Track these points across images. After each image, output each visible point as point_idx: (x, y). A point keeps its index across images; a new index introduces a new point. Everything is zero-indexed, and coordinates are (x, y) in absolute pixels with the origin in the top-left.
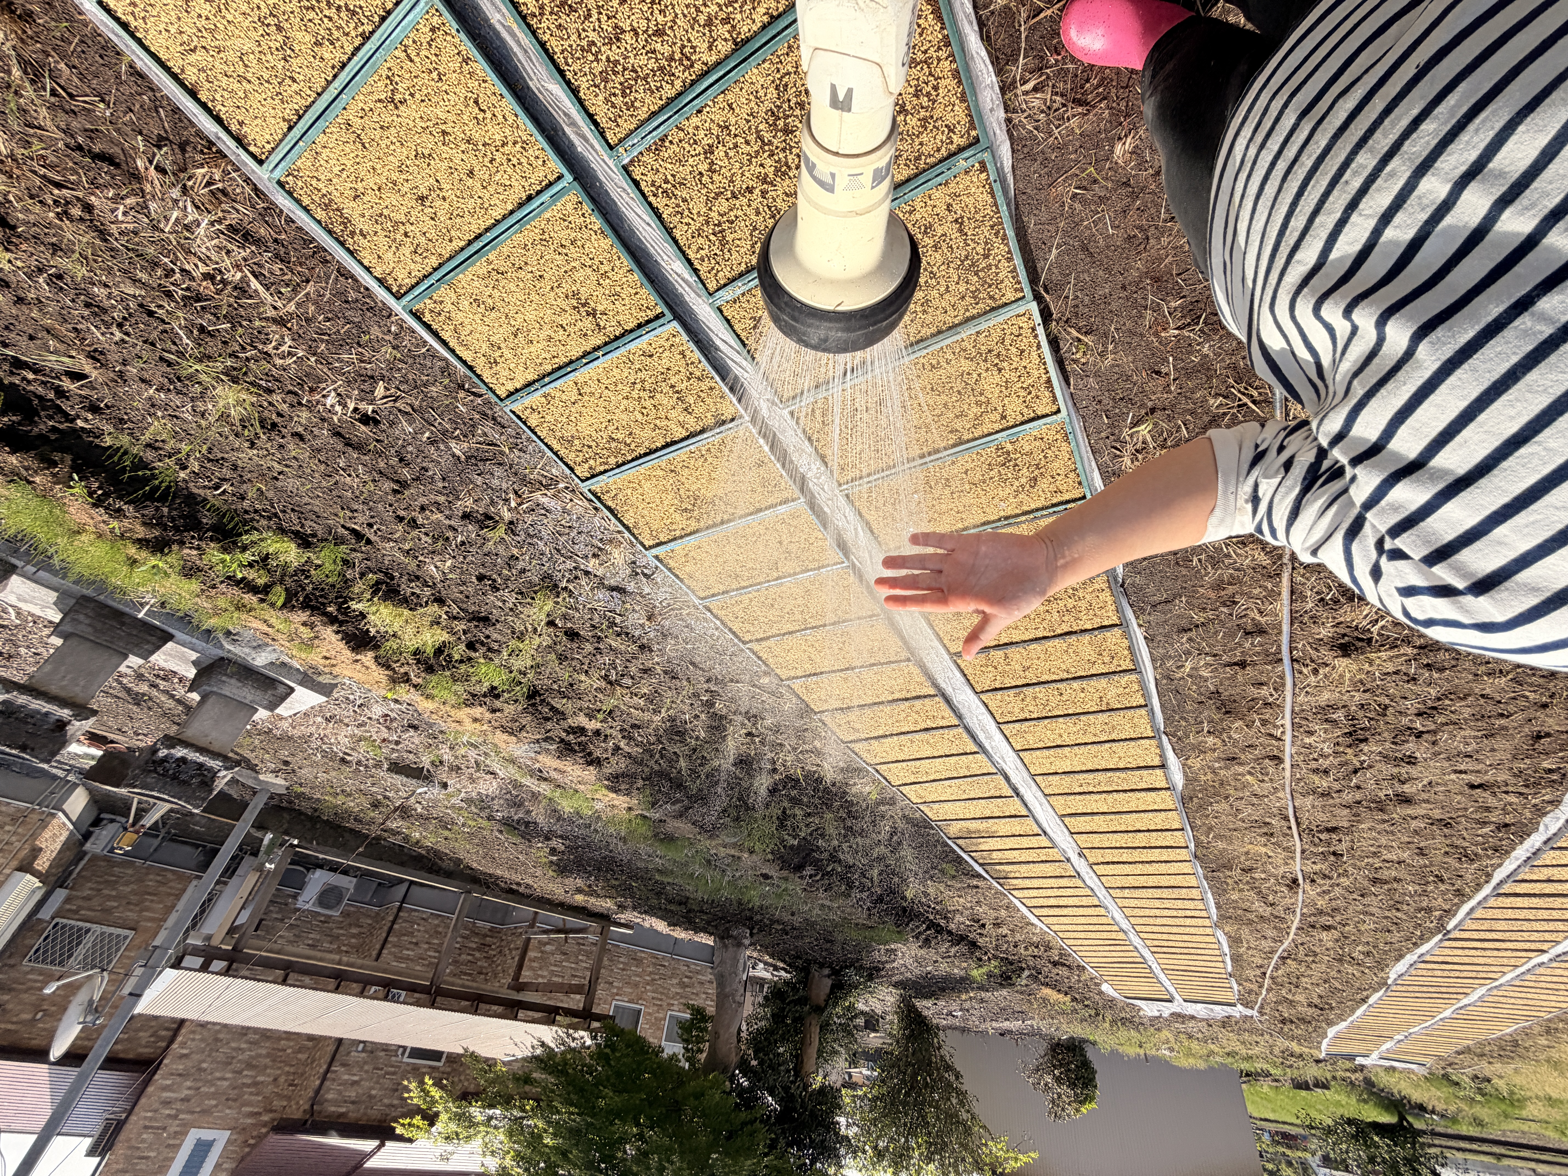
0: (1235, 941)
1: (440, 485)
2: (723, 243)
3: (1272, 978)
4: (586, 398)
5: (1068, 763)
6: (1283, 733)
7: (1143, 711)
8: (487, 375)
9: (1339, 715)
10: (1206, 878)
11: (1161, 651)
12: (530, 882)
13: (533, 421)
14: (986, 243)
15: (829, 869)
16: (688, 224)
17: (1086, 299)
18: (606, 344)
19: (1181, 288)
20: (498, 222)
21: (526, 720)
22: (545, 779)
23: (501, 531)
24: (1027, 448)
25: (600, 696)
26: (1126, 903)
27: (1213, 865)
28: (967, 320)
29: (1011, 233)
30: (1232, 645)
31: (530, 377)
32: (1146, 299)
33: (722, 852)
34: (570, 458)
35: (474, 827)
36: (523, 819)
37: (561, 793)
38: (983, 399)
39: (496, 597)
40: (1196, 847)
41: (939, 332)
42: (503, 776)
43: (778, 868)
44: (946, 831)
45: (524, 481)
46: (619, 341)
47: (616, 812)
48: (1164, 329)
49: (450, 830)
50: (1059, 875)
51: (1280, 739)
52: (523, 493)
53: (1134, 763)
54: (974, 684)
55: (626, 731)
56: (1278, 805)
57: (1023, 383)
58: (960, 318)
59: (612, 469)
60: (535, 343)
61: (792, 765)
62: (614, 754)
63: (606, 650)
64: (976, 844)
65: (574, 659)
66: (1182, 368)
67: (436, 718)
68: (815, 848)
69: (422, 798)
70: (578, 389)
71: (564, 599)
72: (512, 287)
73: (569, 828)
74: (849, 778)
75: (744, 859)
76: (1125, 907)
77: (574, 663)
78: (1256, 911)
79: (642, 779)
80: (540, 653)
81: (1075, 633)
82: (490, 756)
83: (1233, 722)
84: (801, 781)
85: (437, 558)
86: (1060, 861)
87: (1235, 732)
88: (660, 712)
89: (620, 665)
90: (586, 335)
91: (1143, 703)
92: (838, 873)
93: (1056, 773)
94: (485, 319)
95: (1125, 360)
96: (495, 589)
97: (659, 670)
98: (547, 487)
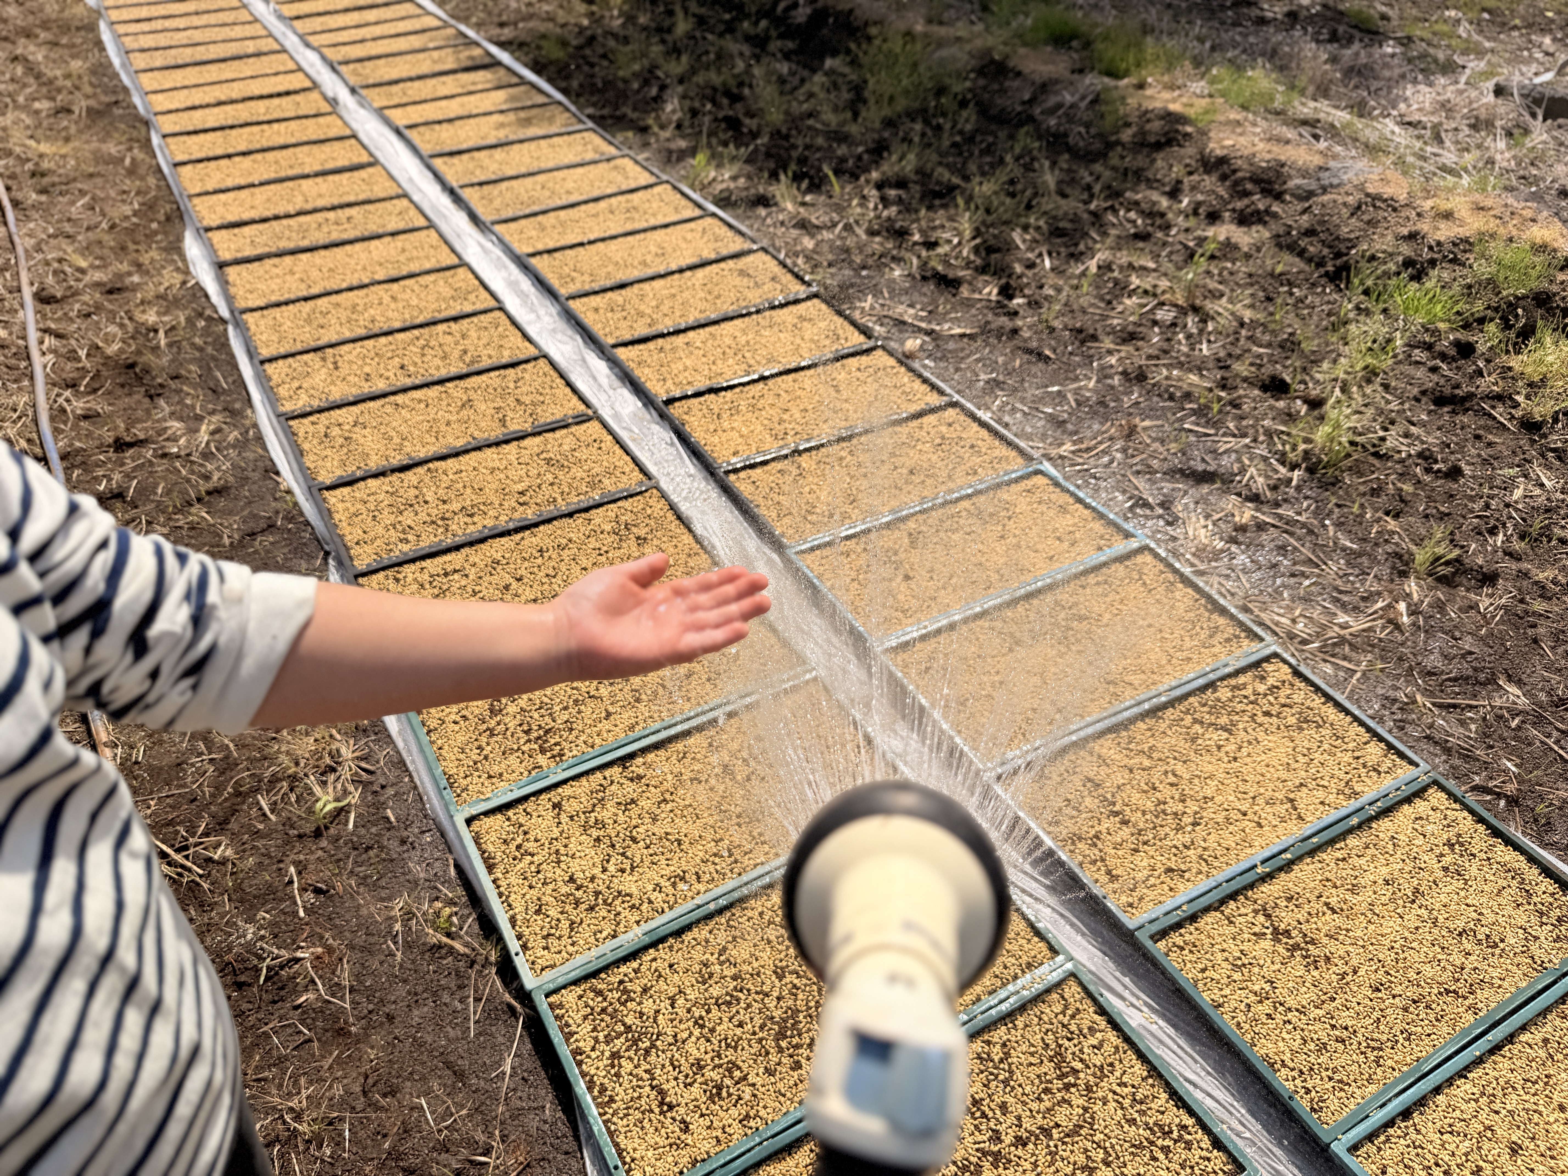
1: (1541, 630)
2: (1058, 1058)
4: (1280, 795)
5: (375, 255)
6: (41, 342)
7: (265, 353)
8: (1466, 822)
10: (126, 90)
11: (250, 455)
13: (1375, 750)
14: (618, 1075)
15: (764, 23)
16: (1123, 1084)
17: (446, 998)
18: (1251, 886)
19: (303, 1022)
20: (1462, 1073)
21: (1349, 228)
22: (1305, 123)
23: (1422, 556)
24: (513, 760)
25: (1213, 285)
26: (249, 30)
27: (117, 112)
28: (633, 955)
30: (140, 475)
31: (1384, 824)
32: (352, 1002)
34: (1301, 694)
35: (1436, 22)
36: (1342, 47)
37: (1272, 99)
38: (595, 833)
39: (1423, 442)
40: (149, 140)
41: (678, 933)
42: (1387, 120)
43: (858, 12)
44: (567, 115)
45: (1383, 650)
46: (1228, 892)
47: (1166, 78)
48: (318, 958)
49: (1484, 10)
50: (367, 64)
51: (45, 331)
52: (1384, 628)
53: (267, 267)
54: (552, 372)
55: (1160, 227)
56: (32, 225)
57: (532, 863)
58: (646, 958)
59: (1222, 679)
60: (1381, 882)
61: (850, 200)
62: (1179, 182)
63: (1211, 366)
64: (512, 99)
65: (1269, 345)
66: (282, 900)
67: (1524, 212)
68: (794, 57)
69: (1542, 64)
70: (1295, 809)
71: (1294, 448)
72: (1428, 971)
73: (1252, 39)
74: (747, 189)
75: (921, 21)
76: (250, 23)
77: (1267, 337)
78: (39, 45)
79: (1123, 145)
80: (1332, 351)
81: (393, 471)
82: (1414, 154)
83: (121, 351)
84: (830, 174)
85: (1542, 500)
86: (367, 87)
87: (115, 336)
88: (1099, 267)
89: (1179, 343)
90: (1290, 899)
91: (267, 366)
92: (748, 16)
93: (393, 234)
94: (1475, 915)
95: (372, 909)
96: (1426, 456)
97: (1108, 342)
98: (1341, 641)
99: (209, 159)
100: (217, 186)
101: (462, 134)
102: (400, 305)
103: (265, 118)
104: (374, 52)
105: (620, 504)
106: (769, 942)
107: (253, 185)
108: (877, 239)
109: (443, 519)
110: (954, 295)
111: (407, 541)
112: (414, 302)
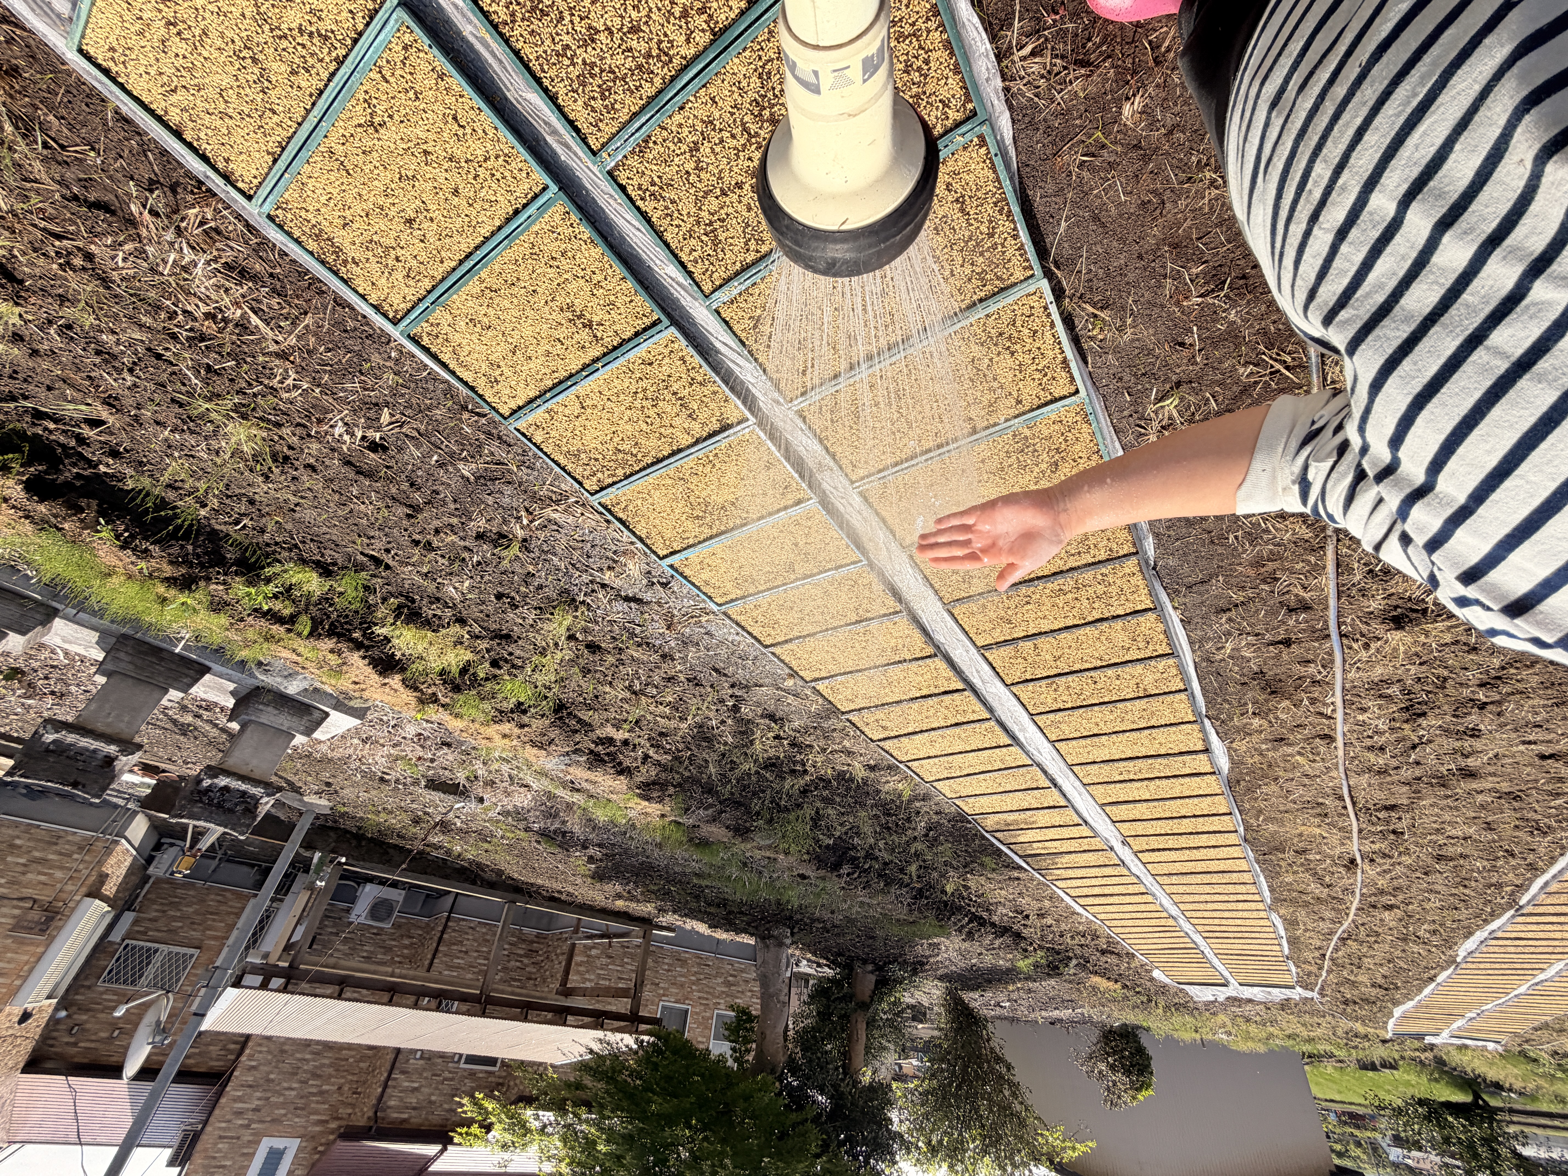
0: (1291, 923)
1: (453, 506)
2: (716, 242)
3: (1332, 959)
4: (589, 411)
5: (1107, 751)
6: (1334, 711)
7: (1183, 696)
8: (488, 395)
9: (1394, 690)
10: (1258, 862)
11: (1199, 633)
12: (571, 890)
13: (538, 439)
14: (990, 222)
15: (867, 866)
16: (678, 226)
17: (1101, 271)
18: (605, 355)
19: (1202, 252)
20: (487, 239)
21: (554, 733)
22: (578, 790)
23: (515, 549)
24: (1046, 433)
25: (626, 706)
26: (1174, 889)
27: (1265, 849)
28: (976, 303)
29: (1016, 209)
30: (1274, 623)
31: (532, 394)
32: (1166, 267)
33: (758, 854)
34: (578, 472)
35: (513, 838)
36: (559, 829)
37: (594, 803)
39: (516, 614)
40: (1246, 830)
42: (537, 789)
43: (815, 868)
44: (983, 825)
45: (535, 497)
46: (617, 351)
47: (649, 819)
48: (1187, 298)
49: (490, 842)
50: (1102, 863)
51: (1330, 718)
52: (535, 510)
53: (1176, 748)
54: (1003, 676)
55: (654, 739)
56: (1331, 784)
57: (1037, 364)
58: (967, 302)
59: (621, 481)
60: (534, 358)
61: (822, 766)
62: (643, 763)
63: (628, 661)
64: (1016, 836)
65: (597, 671)
66: (1208, 338)
67: (467, 735)
68: (851, 846)
69: (461, 812)
70: (580, 402)
71: (583, 613)
72: (506, 303)
73: (605, 836)
74: (881, 776)
75: (780, 860)
76: (1173, 893)
77: (597, 676)
78: (1313, 893)
79: (673, 786)
80: (563, 666)
81: (1106, 619)
82: (523, 770)
83: (1279, 702)
84: (833, 781)
85: (455, 579)
86: (1103, 850)
87: (1282, 712)
88: (686, 719)
89: (644, 675)
90: (583, 347)
91: (1183, 688)
92: (875, 871)
93: (1095, 762)
94: (482, 338)
95: (1146, 333)
96: (514, 606)
97: (682, 677)
98: (557, 502)
99: (1208, 815)
100: (1204, 799)
101: (1046, 819)
102: (1093, 720)
103: (1168, 837)
104: (1097, 869)
105: (968, 595)
108: (807, 743)
109: (1078, 588)
110: (765, 709)
111: (1102, 575)
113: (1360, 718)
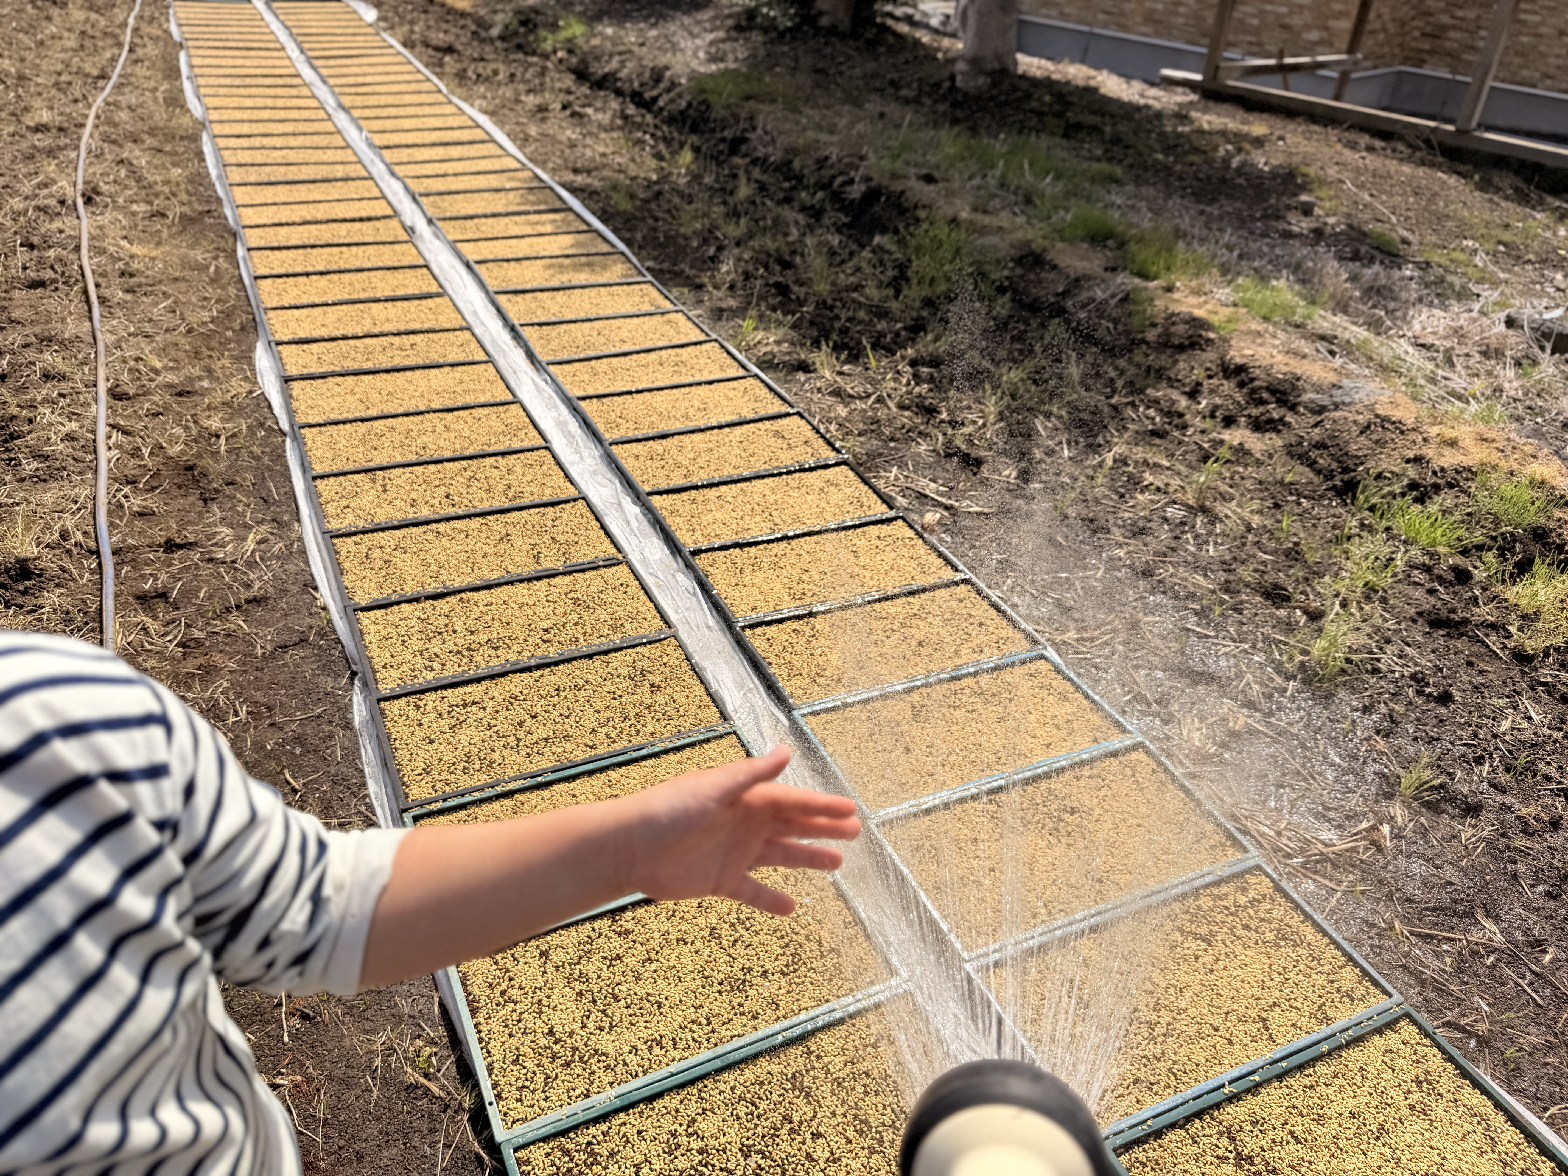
0: (176, 101)
1: (1520, 867)
3: (120, 45)
4: (1252, 1013)
6: (109, 437)
7: (319, 469)
8: (1436, 1060)
9: (30, 466)
10: (219, 200)
11: (291, 568)
12: (1347, 152)
13: (1349, 975)
15: (821, 195)
18: (1218, 1106)
21: (1358, 445)
22: (1323, 338)
23: (1408, 780)
25: (1224, 488)
26: (340, 155)
27: (209, 221)
28: (604, 1117)
30: (187, 577)
31: (1354, 1055)
32: (324, 1136)
33: (1004, 219)
34: (1280, 911)
35: (1454, 250)
36: (1364, 266)
37: (1294, 313)
38: (578, 987)
39: (1416, 664)
40: (235, 251)
41: (650, 1099)
42: (1402, 341)
43: (908, 194)
44: (628, 265)
45: (1366, 871)
46: (1194, 1109)
47: (1194, 283)
48: (296, 1086)
49: (1500, 242)
50: (446, 197)
51: (113, 426)
52: (1366, 849)
53: (331, 385)
54: (589, 514)
55: (1177, 426)
56: (115, 322)
57: (515, 1011)
58: (616, 1121)
59: (1207, 886)
60: (1347, 1114)
61: (885, 373)
62: (1199, 384)
63: (1215, 568)
64: (577, 244)
65: (1273, 553)
66: (268, 1022)
67: (1525, 448)
68: (845, 230)
69: (1553, 298)
70: (1267, 1029)
71: (1291, 659)
73: (1278, 251)
74: (789, 353)
75: (967, 208)
76: (342, 148)
77: (1273, 545)
78: (144, 150)
79: (1147, 343)
80: (1335, 564)
81: (427, 598)
82: (1425, 377)
83: (183, 452)
84: (869, 347)
85: (1528, 735)
86: (444, 219)
87: (179, 437)
88: (1115, 461)
89: (1187, 542)
90: (1255, 1123)
91: (318, 482)
92: (806, 188)
93: (452, 365)
94: (1438, 1159)
95: (355, 1040)
96: (1418, 679)
97: (1117, 534)
98: (1324, 858)
99: (288, 276)
100: (293, 303)
101: (528, 274)
102: (453, 435)
103: (346, 241)
104: (454, 187)
105: (638, 649)
106: (738, 1118)
107: (327, 305)
108: (907, 413)
109: (469, 649)
110: (975, 474)
111: (432, 670)
112: (466, 433)
113: (74, 426)
